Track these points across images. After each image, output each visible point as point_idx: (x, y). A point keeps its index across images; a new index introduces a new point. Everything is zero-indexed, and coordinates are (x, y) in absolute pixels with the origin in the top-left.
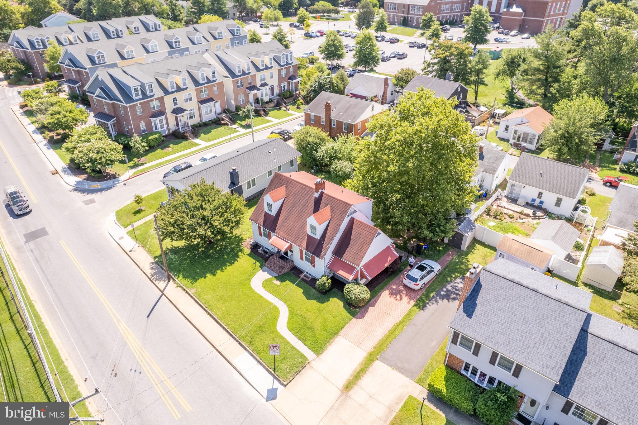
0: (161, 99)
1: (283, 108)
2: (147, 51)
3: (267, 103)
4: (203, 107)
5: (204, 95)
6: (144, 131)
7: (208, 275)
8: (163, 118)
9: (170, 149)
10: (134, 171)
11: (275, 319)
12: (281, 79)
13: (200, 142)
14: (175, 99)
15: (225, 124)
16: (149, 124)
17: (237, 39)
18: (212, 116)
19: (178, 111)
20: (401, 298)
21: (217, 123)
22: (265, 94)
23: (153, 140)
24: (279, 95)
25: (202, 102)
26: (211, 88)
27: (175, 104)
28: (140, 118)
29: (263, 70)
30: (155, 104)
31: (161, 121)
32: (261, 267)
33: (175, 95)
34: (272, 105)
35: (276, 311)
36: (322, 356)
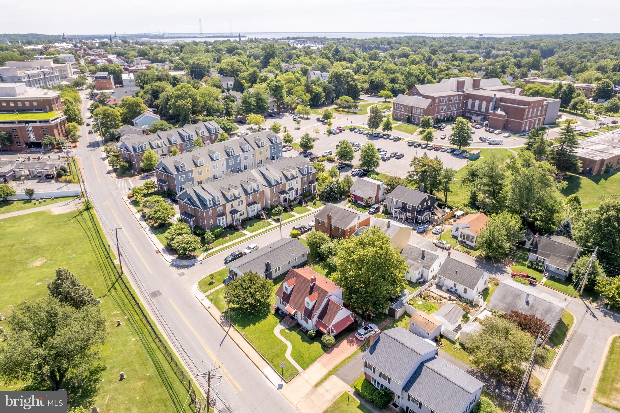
0: (224, 206)
1: (304, 205)
2: (212, 159)
3: (293, 201)
4: (250, 208)
5: (251, 199)
6: (212, 225)
7: (251, 325)
8: (224, 217)
9: (227, 238)
10: (206, 253)
11: (285, 351)
12: (303, 184)
13: (247, 233)
14: (232, 205)
15: (263, 219)
16: (215, 221)
17: (275, 145)
18: (255, 213)
19: (234, 212)
20: (353, 345)
21: (258, 218)
22: (291, 195)
23: (217, 232)
24: (301, 195)
25: (249, 205)
26: (255, 196)
27: (232, 207)
28: (211, 218)
29: (291, 179)
30: (220, 209)
31: (223, 219)
32: (280, 322)
33: (233, 202)
34: (296, 202)
35: (286, 346)
36: (306, 371)
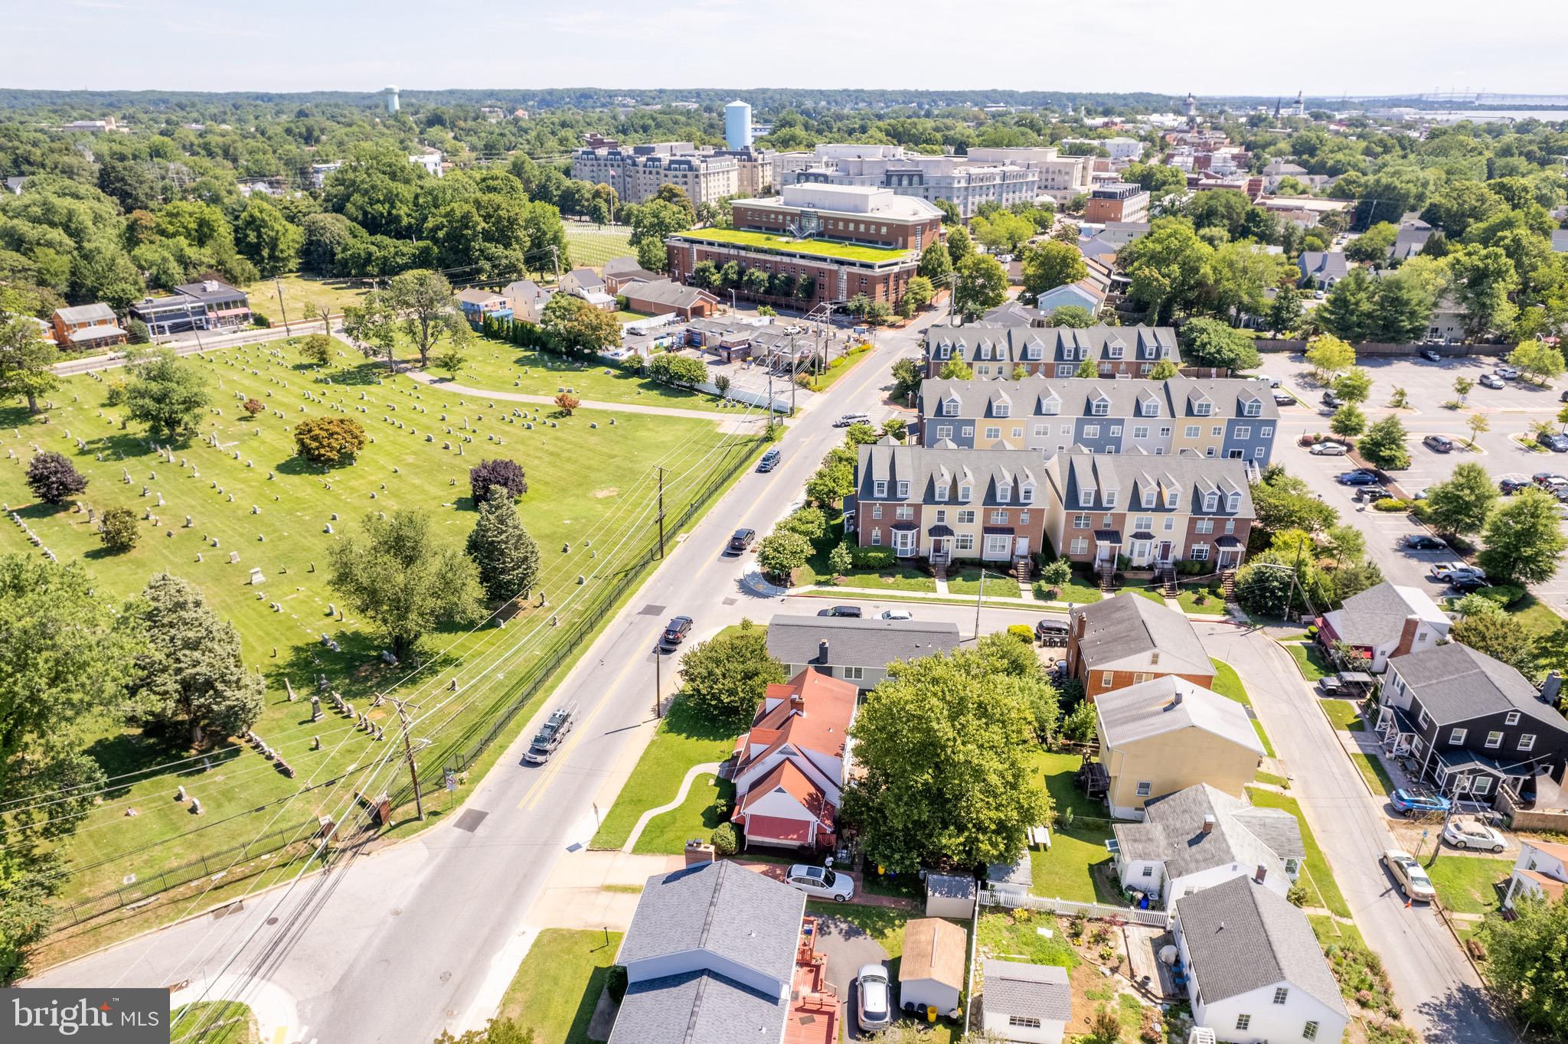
0: (917, 508)
2: (1038, 410)
3: (1139, 568)
4: (990, 538)
5: (998, 520)
6: (876, 541)
8: (910, 533)
9: (891, 580)
11: (657, 806)
12: (1192, 535)
13: (942, 587)
14: (941, 513)
15: (1012, 576)
16: (887, 535)
18: (1004, 555)
19: (940, 531)
21: (1003, 569)
22: (1143, 554)
23: (875, 558)
24: (1176, 563)
25: (988, 530)
26: (1015, 515)
27: (941, 519)
28: (876, 523)
29: (1147, 510)
30: (904, 513)
31: (904, 537)
32: (723, 765)
33: (942, 508)
34: (1147, 576)
35: (671, 798)
36: (634, 856)
